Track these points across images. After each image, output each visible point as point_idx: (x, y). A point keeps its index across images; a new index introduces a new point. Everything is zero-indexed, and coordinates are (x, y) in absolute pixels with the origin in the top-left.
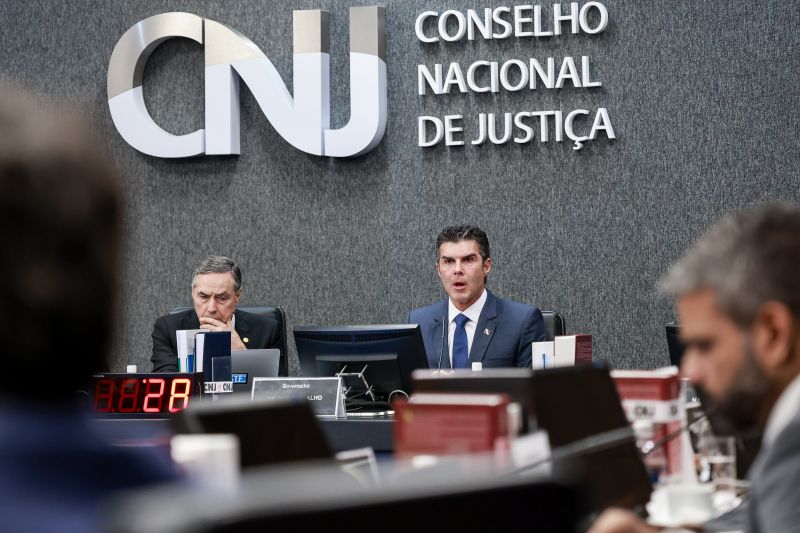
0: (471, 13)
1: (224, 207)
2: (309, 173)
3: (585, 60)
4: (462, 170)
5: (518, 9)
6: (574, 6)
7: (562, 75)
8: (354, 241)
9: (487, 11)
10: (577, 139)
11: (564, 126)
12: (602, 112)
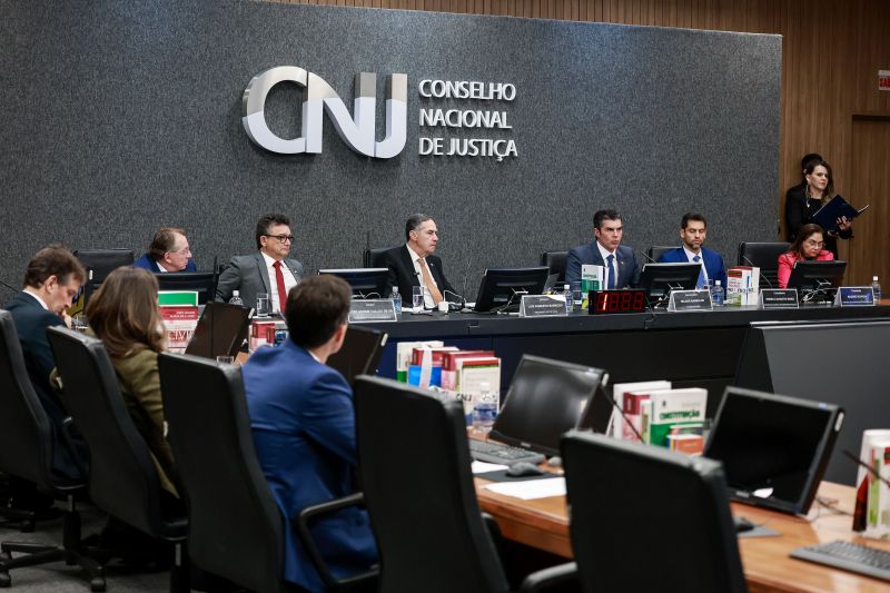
0: (449, 83)
1: (306, 184)
2: (356, 166)
4: (440, 168)
5: (472, 84)
6: (500, 85)
7: (493, 121)
8: (381, 206)
9: (457, 83)
10: (500, 156)
11: (494, 146)
12: (511, 142)
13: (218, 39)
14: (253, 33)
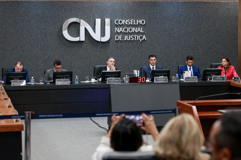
0: (124, 20)
1: (81, 49)
2: (96, 44)
3: (142, 28)
4: (122, 44)
5: (131, 20)
6: (140, 20)
7: (138, 30)
8: (104, 55)
9: (126, 20)
10: (141, 40)
11: (138, 38)
12: (144, 36)
13: (55, 12)
14: (65, 9)
